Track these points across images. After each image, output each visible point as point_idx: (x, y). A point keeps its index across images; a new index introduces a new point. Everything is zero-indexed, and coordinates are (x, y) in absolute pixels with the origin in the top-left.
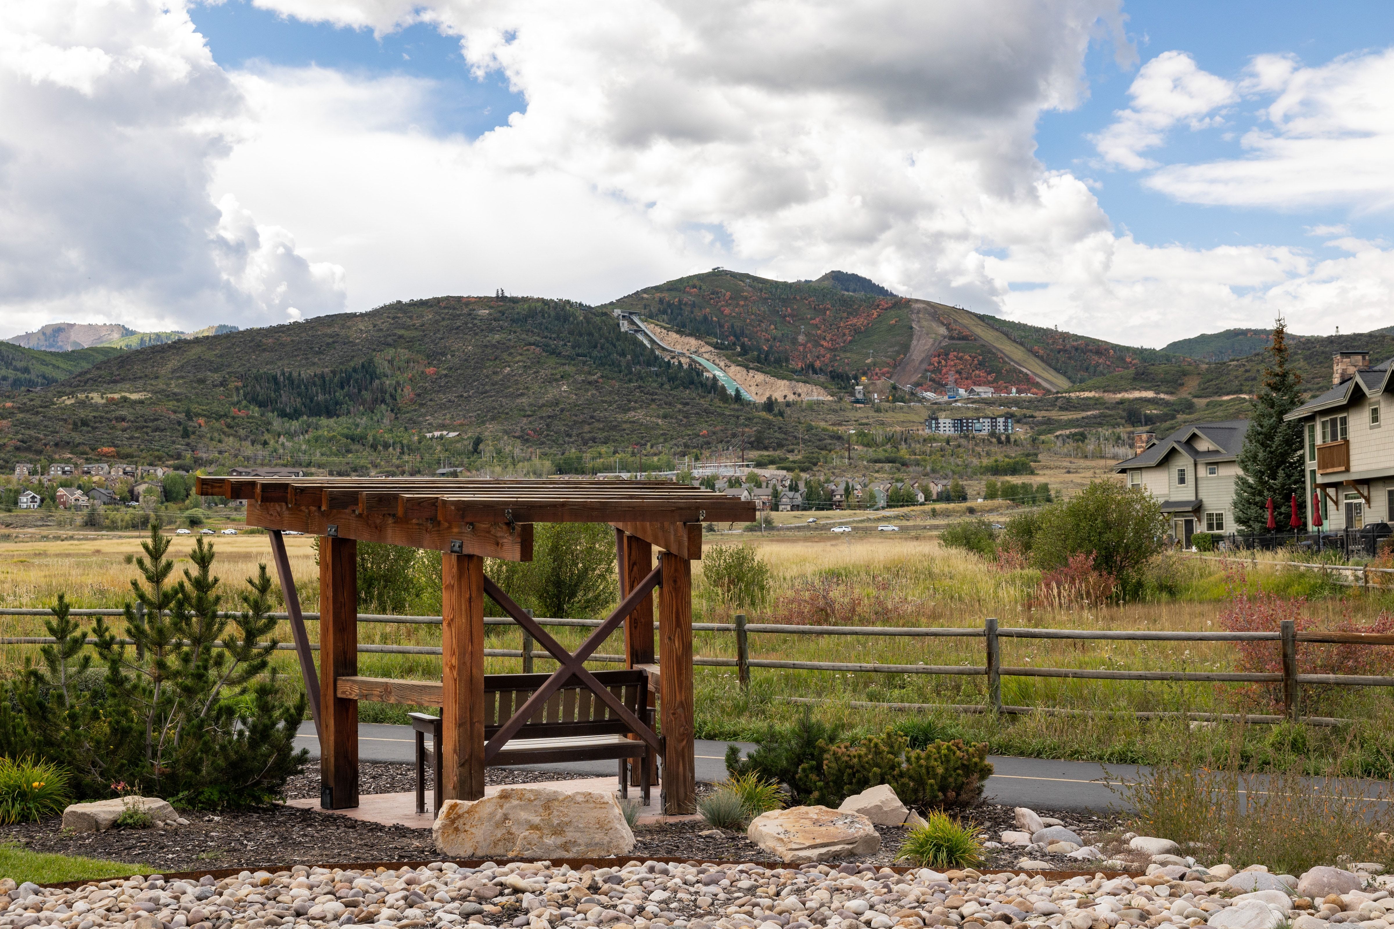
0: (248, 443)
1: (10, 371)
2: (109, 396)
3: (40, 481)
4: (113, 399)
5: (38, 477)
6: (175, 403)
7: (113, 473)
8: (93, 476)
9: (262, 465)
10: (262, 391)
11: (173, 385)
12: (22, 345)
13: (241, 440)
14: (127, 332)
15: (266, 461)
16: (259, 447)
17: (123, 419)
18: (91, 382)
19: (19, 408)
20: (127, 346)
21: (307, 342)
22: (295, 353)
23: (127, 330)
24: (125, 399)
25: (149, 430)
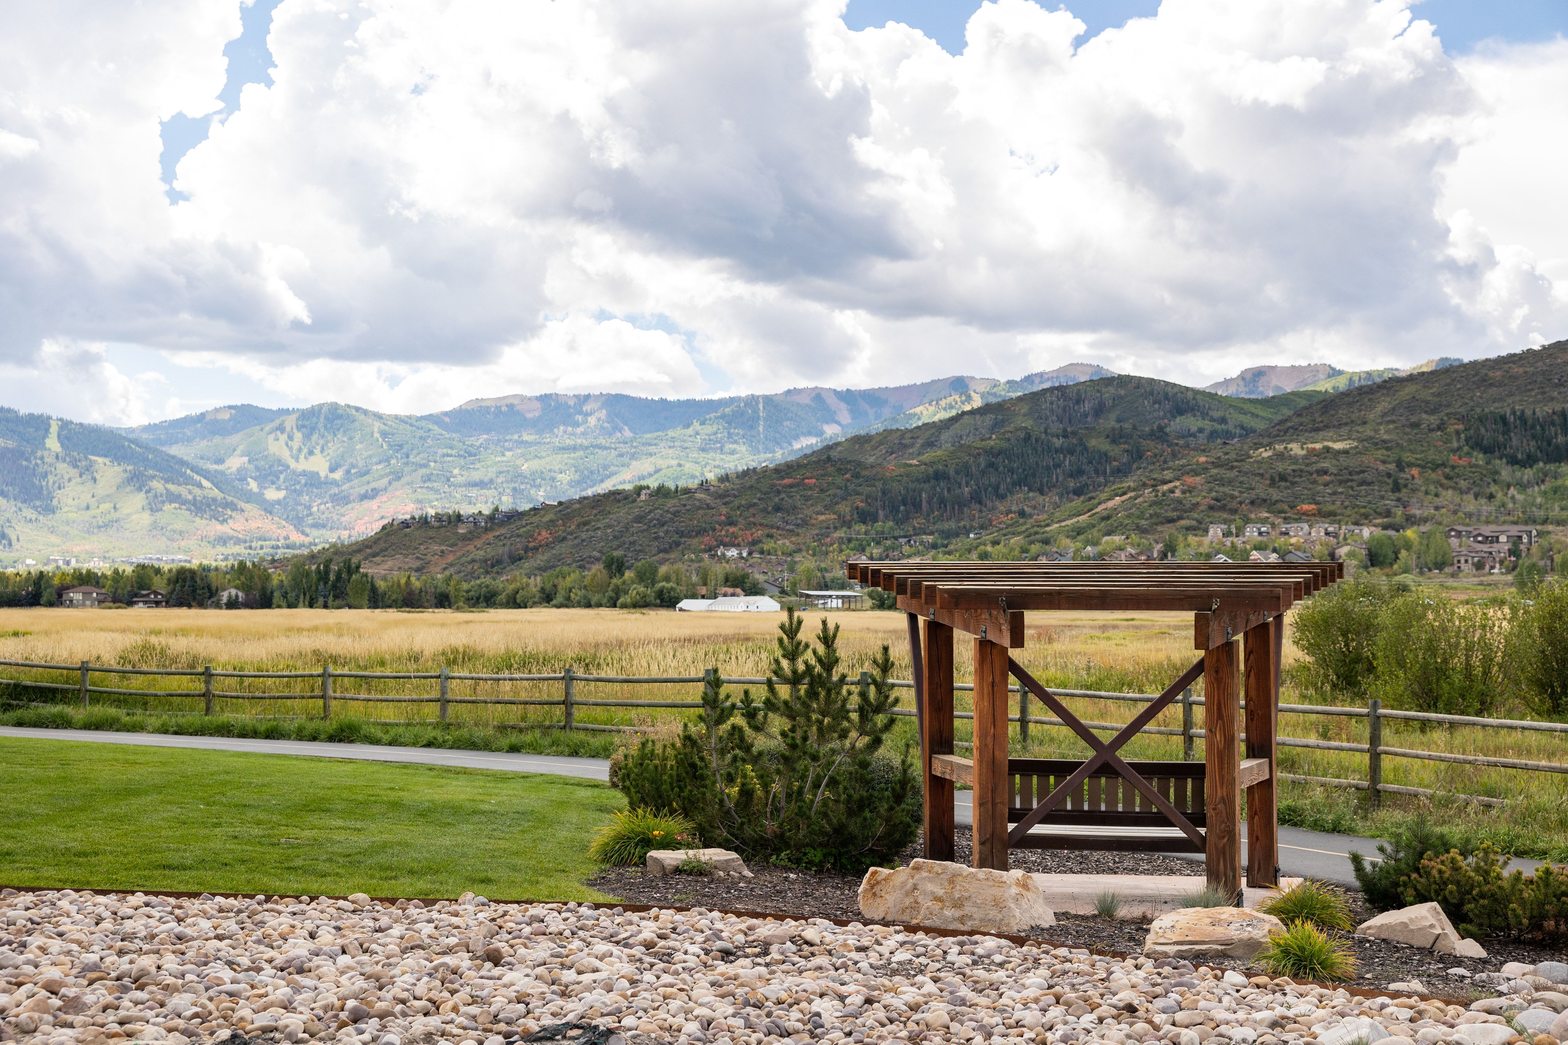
0: (1470, 497)
1: (1207, 422)
2: (1310, 446)
3: (1232, 543)
4: (1314, 449)
5: (1230, 539)
6: (1385, 452)
7: (1313, 534)
8: (1291, 537)
9: (1488, 522)
10: (1487, 434)
11: (1382, 432)
12: (1219, 393)
13: (1462, 493)
14: (1334, 373)
15: (1492, 518)
16: (1483, 501)
17: (1325, 472)
18: (1291, 431)
19: (1213, 463)
20: (1334, 388)
21: (1543, 373)
22: (1529, 387)
23: (1333, 369)
24: (1327, 449)
25: (1354, 484)
